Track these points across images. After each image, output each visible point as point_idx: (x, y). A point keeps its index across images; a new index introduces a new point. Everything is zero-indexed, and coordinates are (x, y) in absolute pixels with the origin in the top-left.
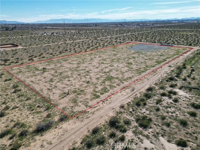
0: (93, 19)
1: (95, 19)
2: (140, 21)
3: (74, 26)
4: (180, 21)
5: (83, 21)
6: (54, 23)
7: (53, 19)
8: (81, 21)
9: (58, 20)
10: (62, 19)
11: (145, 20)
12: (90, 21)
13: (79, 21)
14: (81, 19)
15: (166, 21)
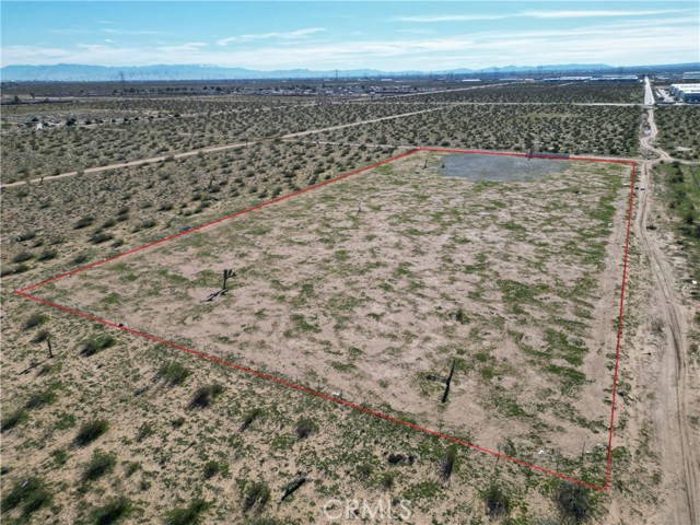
0: (188, 66)
1: (195, 68)
2: (361, 75)
3: (132, 91)
4: (485, 78)
5: (148, 74)
6: (32, 79)
7: (22, 67)
8: (141, 73)
9: (43, 68)
10: (60, 65)
11: (376, 75)
12: (177, 74)
13: (131, 74)
14: (138, 66)
15: (440, 76)
